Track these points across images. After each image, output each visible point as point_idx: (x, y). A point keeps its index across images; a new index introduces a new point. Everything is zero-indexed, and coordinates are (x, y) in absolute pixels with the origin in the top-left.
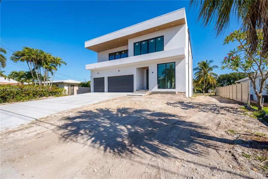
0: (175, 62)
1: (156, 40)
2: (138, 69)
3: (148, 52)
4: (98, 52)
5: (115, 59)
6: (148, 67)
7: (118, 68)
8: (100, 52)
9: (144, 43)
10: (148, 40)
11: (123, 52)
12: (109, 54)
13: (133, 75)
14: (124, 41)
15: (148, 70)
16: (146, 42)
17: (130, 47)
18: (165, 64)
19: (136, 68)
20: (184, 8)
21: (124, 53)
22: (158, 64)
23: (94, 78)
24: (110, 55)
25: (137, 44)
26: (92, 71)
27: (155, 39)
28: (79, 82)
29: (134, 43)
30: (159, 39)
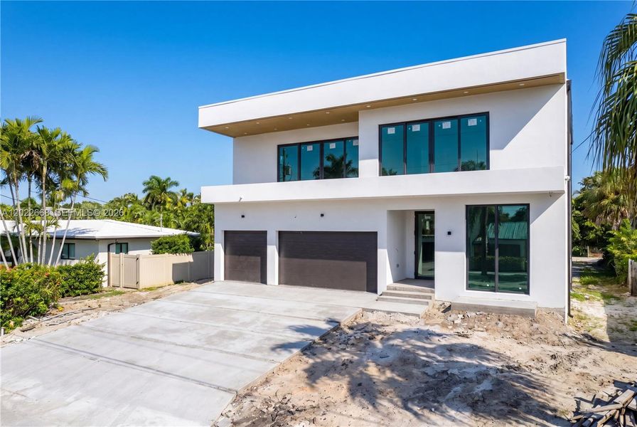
0: (528, 205)
2: (394, 213)
6: (432, 213)
7: (322, 206)
8: (245, 135)
9: (417, 128)
10: (431, 122)
12: (279, 146)
13: (374, 234)
15: (418, 214)
16: (427, 125)
19: (386, 212)
20: (565, 39)
22: (468, 207)
23: (225, 232)
24: (282, 149)
25: (391, 131)
27: (456, 121)
29: (380, 126)
30: (473, 122)
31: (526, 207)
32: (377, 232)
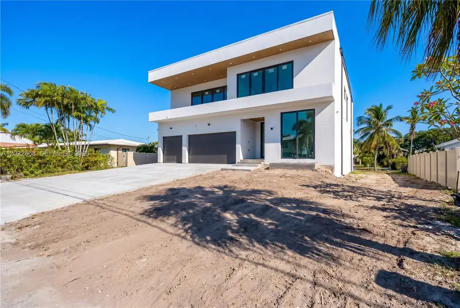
0: (314, 110)
1: (278, 69)
2: (244, 121)
3: (264, 91)
4: (172, 89)
5: (202, 103)
6: (263, 119)
7: (208, 119)
8: (175, 89)
9: (256, 74)
10: (264, 70)
11: (218, 91)
12: (192, 93)
13: (235, 133)
14: (219, 71)
15: (262, 124)
16: (261, 72)
17: (231, 82)
18: (296, 113)
19: (240, 121)
20: (333, 11)
21: (220, 92)
22: (282, 114)
23: (164, 137)
24: (194, 95)
25: (243, 76)
26: (161, 124)
27: (276, 68)
28: (138, 144)
29: (237, 75)
30: (285, 67)
31: (313, 111)
32: (235, 132)
